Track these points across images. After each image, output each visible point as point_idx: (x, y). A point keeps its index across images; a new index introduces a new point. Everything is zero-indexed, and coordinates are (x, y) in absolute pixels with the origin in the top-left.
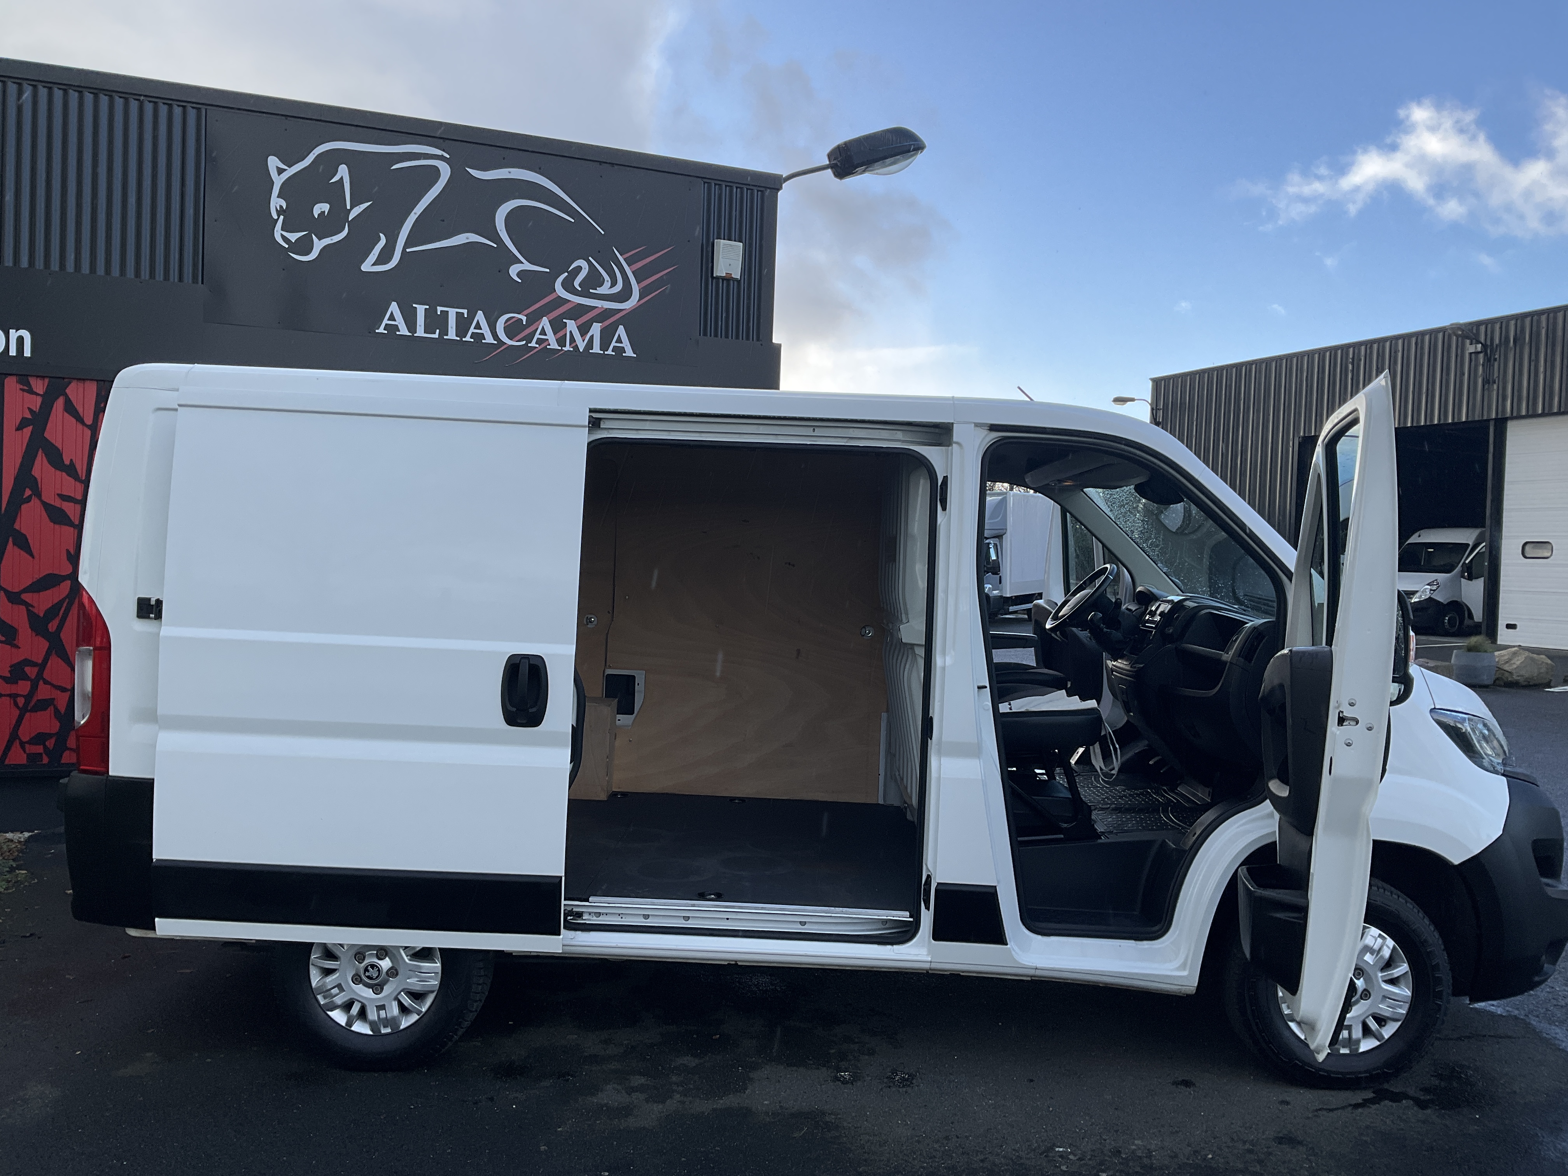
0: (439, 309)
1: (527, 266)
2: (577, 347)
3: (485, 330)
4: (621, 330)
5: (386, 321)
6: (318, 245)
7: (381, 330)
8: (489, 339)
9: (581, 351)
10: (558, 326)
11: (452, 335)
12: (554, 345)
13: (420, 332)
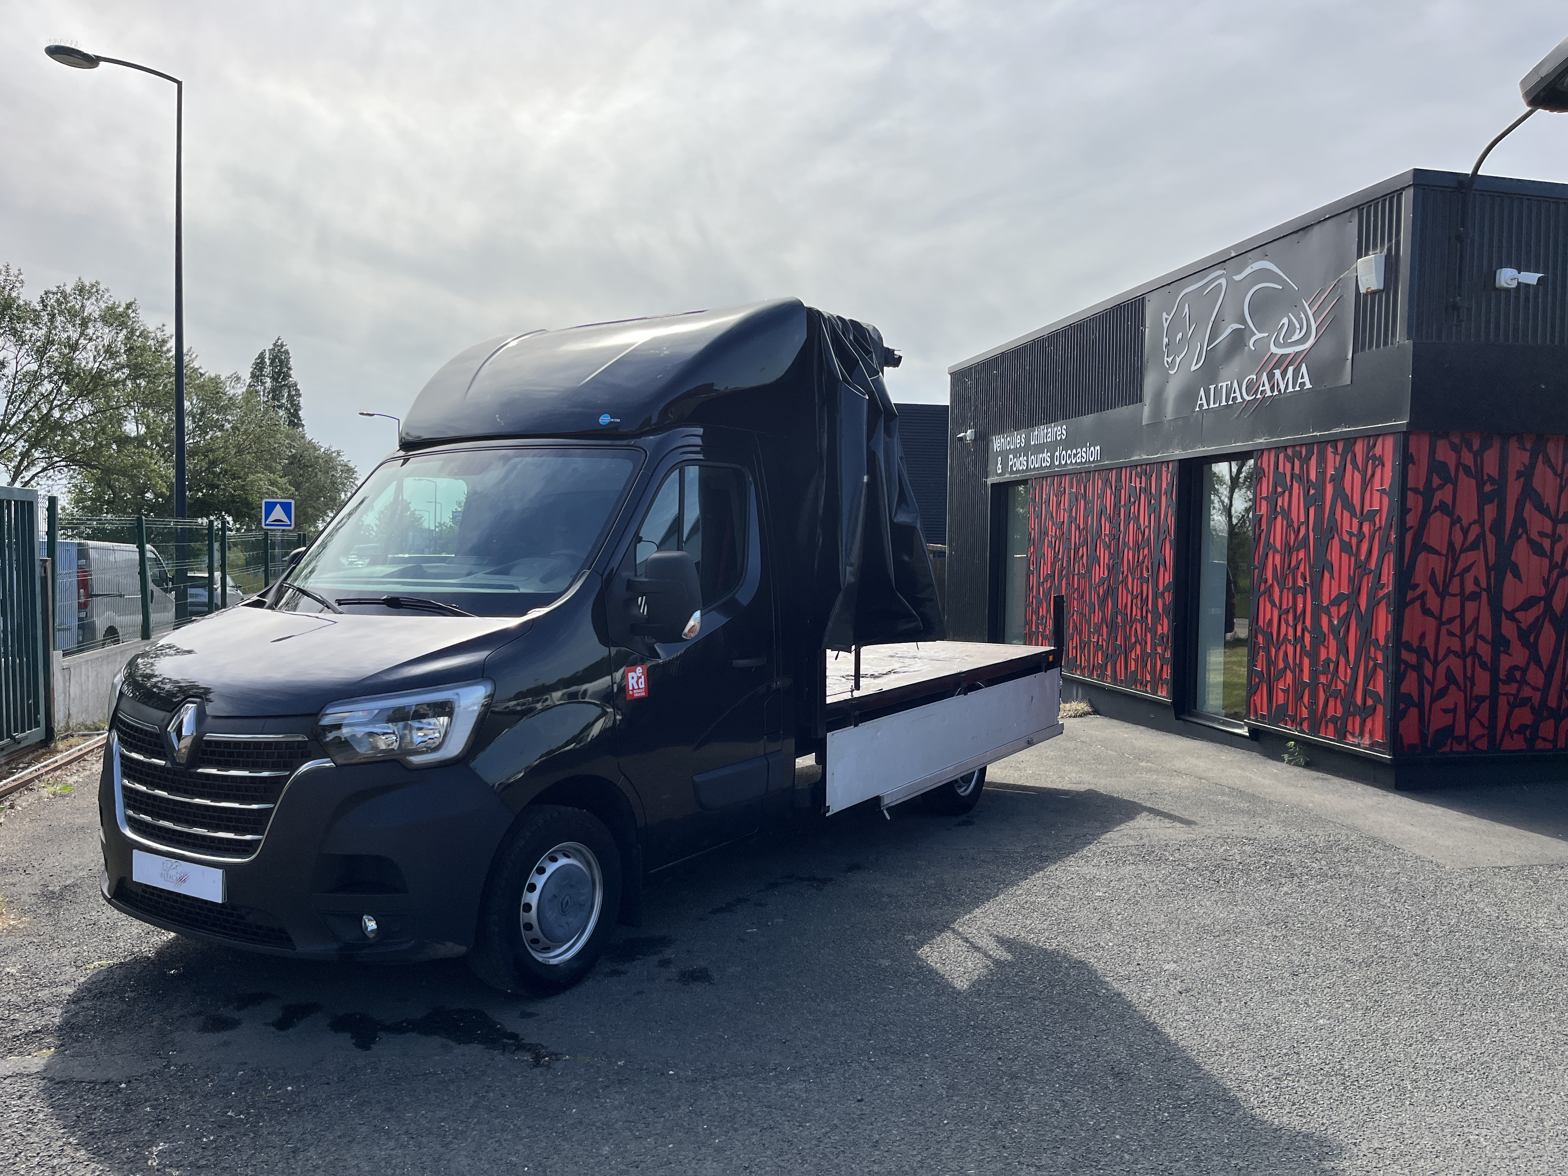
0: (1220, 385)
1: (1259, 335)
2: (1280, 391)
3: (1238, 394)
4: (1304, 369)
5: (1199, 402)
6: (1178, 360)
7: (1197, 409)
8: (1239, 400)
9: (1283, 392)
10: (1271, 376)
11: (1224, 403)
12: (1269, 394)
13: (1212, 406)
